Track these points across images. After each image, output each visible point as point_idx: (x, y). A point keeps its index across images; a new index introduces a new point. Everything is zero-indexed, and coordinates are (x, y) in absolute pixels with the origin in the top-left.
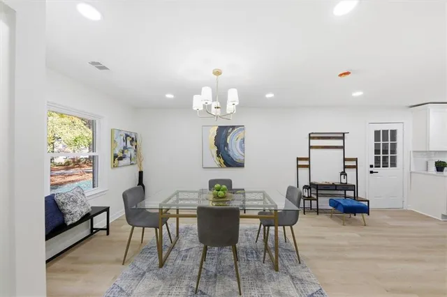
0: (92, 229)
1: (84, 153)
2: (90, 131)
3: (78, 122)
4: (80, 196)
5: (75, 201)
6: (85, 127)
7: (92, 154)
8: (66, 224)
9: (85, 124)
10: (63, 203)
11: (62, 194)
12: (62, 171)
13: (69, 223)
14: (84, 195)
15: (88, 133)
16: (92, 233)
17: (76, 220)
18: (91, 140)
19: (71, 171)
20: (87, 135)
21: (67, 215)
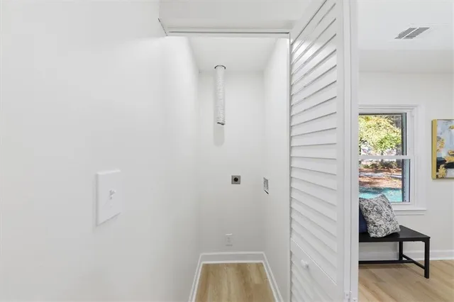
0: (401, 255)
1: (391, 156)
2: (399, 131)
3: (384, 121)
4: (385, 208)
5: (379, 212)
6: (391, 126)
7: (401, 157)
8: (368, 235)
9: (391, 124)
10: (366, 210)
11: (365, 199)
12: (370, 174)
13: (372, 235)
14: (390, 207)
15: (396, 133)
16: (400, 261)
17: (380, 235)
18: (400, 141)
19: (379, 174)
20: (394, 135)
21: (370, 225)
